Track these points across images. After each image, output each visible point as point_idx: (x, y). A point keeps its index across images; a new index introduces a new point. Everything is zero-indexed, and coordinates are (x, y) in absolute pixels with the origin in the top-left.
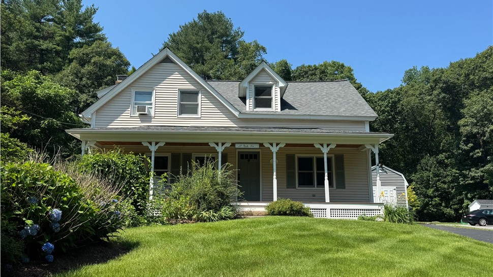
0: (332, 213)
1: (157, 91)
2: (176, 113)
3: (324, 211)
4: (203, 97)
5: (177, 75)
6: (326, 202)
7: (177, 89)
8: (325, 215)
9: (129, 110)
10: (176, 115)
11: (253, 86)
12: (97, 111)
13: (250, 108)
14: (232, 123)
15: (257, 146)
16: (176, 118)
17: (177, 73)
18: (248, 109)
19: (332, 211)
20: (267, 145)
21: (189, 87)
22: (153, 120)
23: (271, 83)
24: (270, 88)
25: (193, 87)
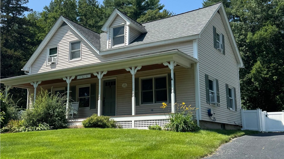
0: (136, 124)
1: (59, 46)
2: (68, 59)
3: (131, 122)
4: (82, 44)
5: (69, 33)
6: (133, 115)
7: (69, 42)
8: (131, 126)
9: (46, 62)
10: (68, 61)
11: (112, 28)
12: (32, 65)
13: (109, 46)
14: (98, 60)
15: (89, 76)
16: (68, 62)
17: (69, 31)
18: (107, 48)
19: (136, 122)
20: (95, 74)
21: (76, 39)
22: (57, 66)
23: (123, 23)
24: (123, 27)
25: (77, 39)
